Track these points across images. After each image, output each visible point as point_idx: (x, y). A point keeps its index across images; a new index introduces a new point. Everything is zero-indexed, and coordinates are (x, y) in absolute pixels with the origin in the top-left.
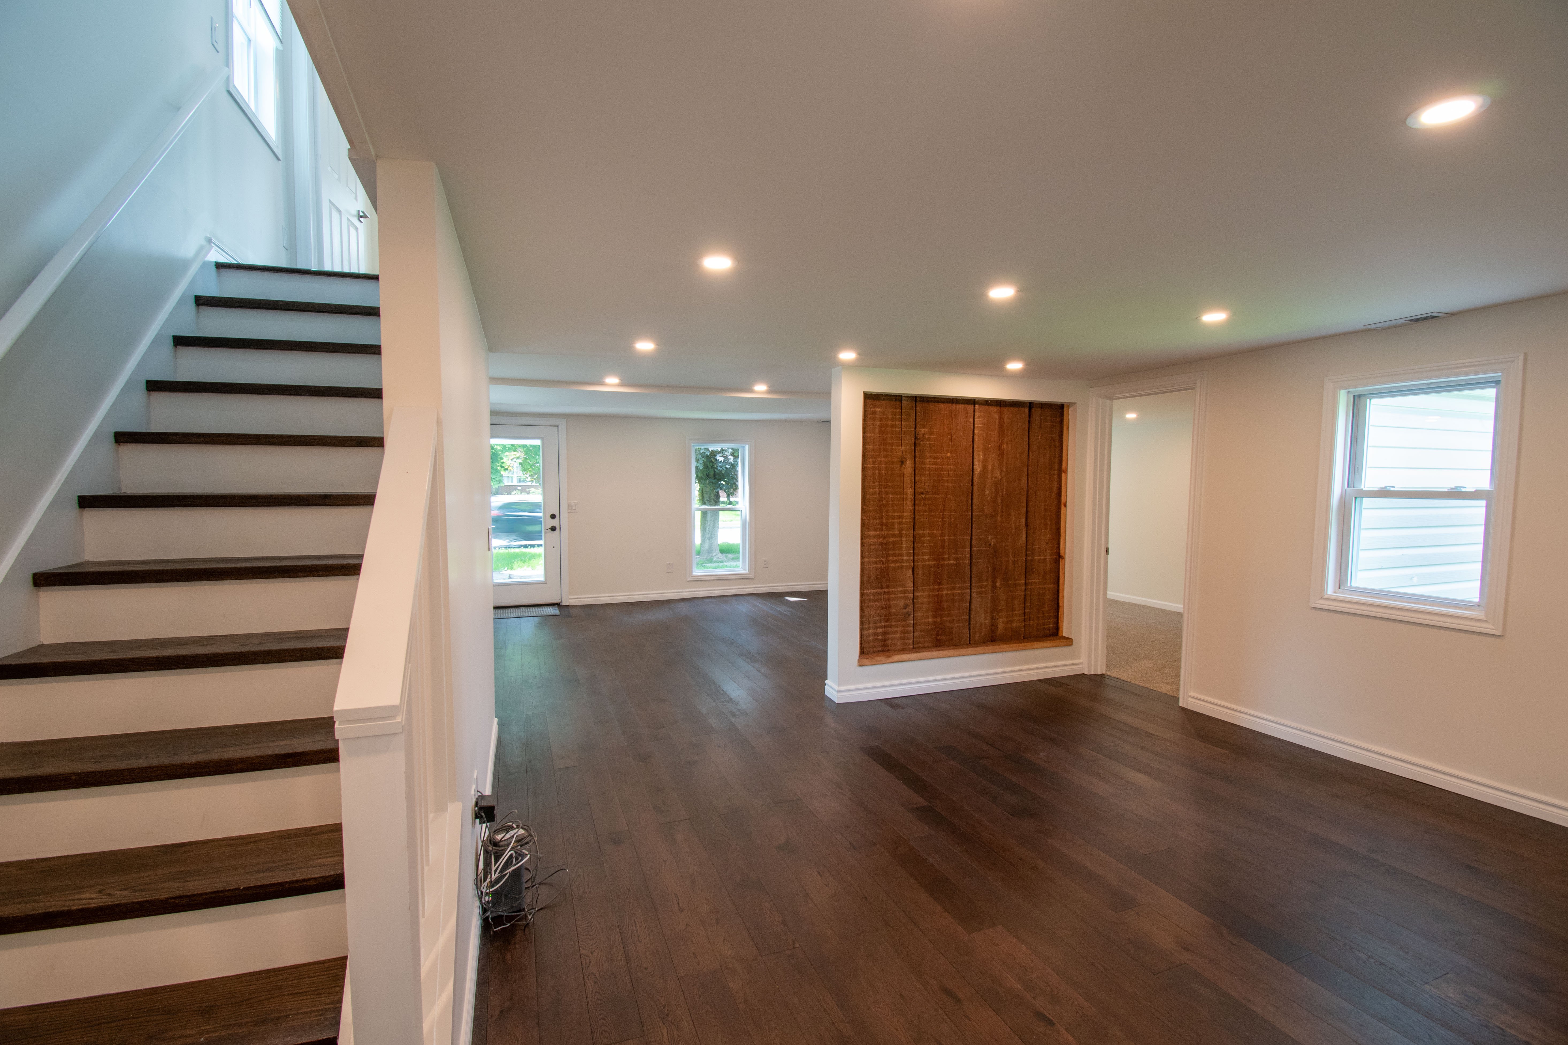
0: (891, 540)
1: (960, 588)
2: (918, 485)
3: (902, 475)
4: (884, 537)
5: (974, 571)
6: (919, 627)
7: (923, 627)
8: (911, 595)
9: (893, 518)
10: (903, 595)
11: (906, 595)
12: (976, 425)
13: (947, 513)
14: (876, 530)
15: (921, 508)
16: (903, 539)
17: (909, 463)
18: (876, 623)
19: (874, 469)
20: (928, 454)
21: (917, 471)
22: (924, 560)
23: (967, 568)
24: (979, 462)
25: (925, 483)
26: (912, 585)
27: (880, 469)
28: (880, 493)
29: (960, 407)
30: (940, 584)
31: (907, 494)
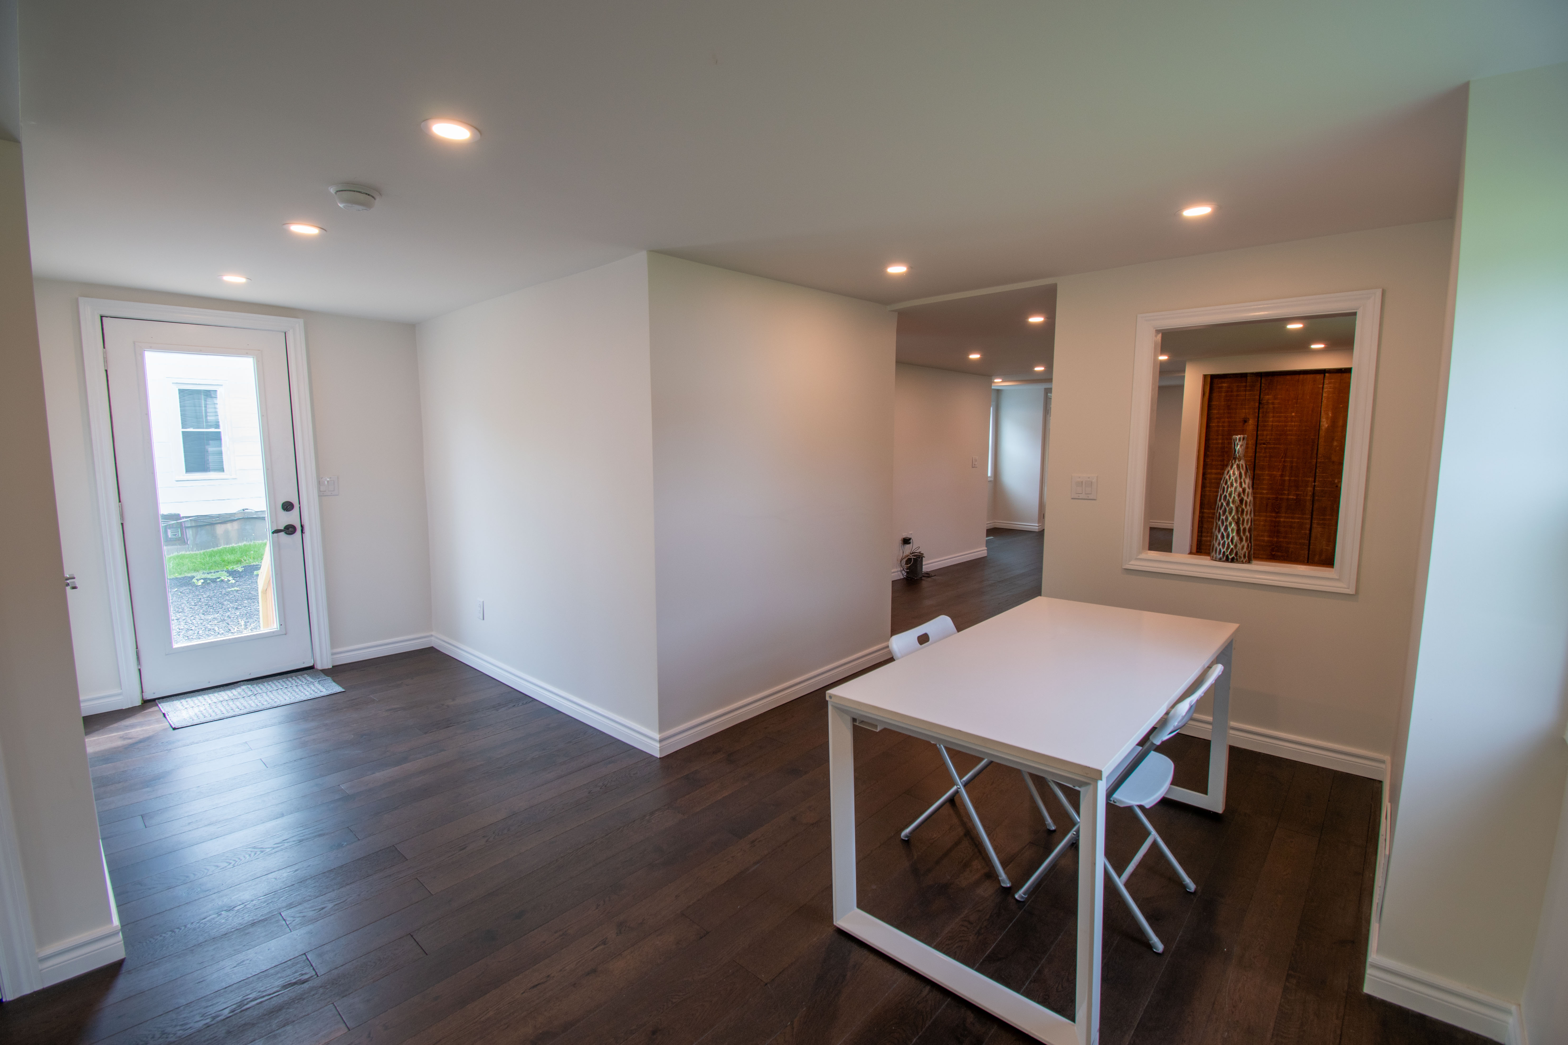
1: (1300, 518)
2: (1259, 438)
5: (1316, 506)
12: (1325, 390)
13: (1289, 460)
14: (1217, 469)
15: (1261, 454)
17: (1252, 422)
19: (1218, 426)
20: (1271, 415)
21: (1259, 428)
22: (1262, 493)
23: (1309, 503)
24: (1327, 420)
25: (1267, 436)
27: (1223, 427)
28: (1223, 443)
29: (1309, 376)
30: (1277, 513)
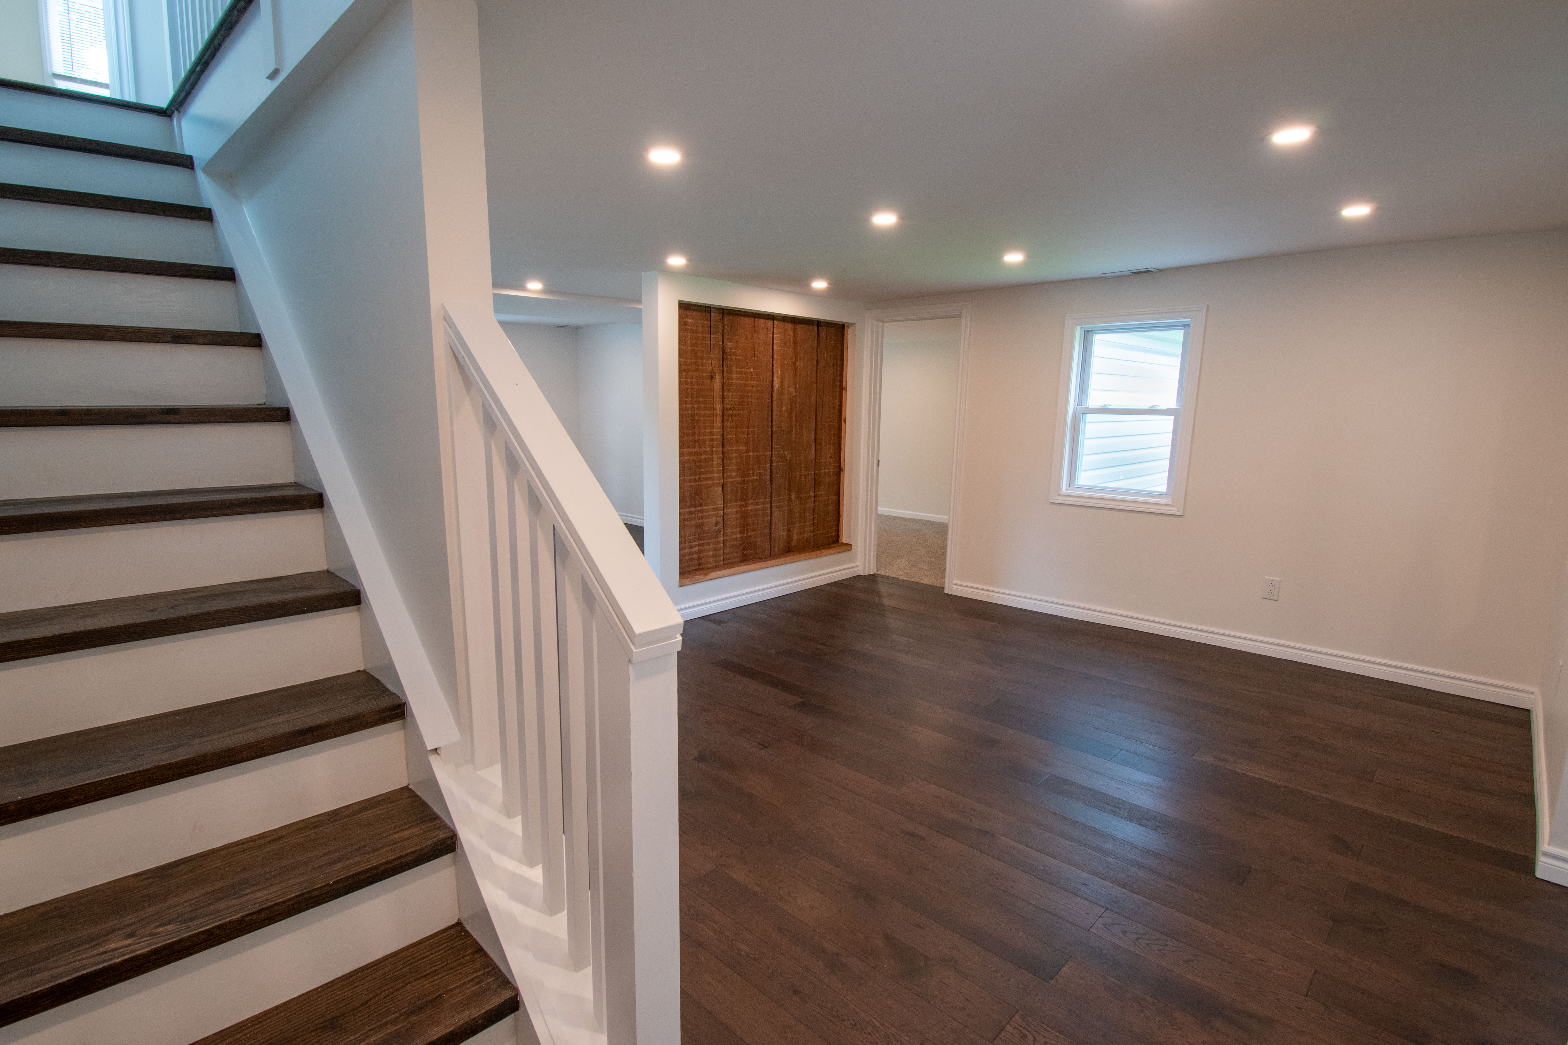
0: (703, 457)
1: (763, 503)
2: (727, 401)
3: (712, 390)
4: (697, 454)
5: (774, 486)
6: (728, 544)
7: (732, 543)
8: (722, 512)
9: (705, 434)
10: (715, 513)
11: (717, 512)
12: (775, 341)
13: (751, 430)
14: (689, 447)
15: (729, 424)
16: (714, 456)
17: (718, 378)
18: (691, 542)
19: (686, 383)
20: (734, 369)
21: (725, 387)
22: (732, 477)
23: (768, 483)
24: (778, 379)
25: (732, 398)
26: (722, 502)
27: (693, 384)
28: (693, 408)
29: (762, 321)
30: (745, 500)
31: (716, 410)
